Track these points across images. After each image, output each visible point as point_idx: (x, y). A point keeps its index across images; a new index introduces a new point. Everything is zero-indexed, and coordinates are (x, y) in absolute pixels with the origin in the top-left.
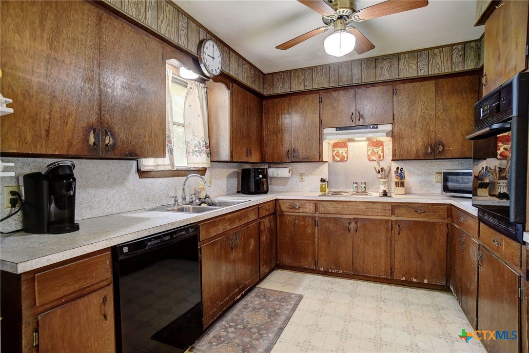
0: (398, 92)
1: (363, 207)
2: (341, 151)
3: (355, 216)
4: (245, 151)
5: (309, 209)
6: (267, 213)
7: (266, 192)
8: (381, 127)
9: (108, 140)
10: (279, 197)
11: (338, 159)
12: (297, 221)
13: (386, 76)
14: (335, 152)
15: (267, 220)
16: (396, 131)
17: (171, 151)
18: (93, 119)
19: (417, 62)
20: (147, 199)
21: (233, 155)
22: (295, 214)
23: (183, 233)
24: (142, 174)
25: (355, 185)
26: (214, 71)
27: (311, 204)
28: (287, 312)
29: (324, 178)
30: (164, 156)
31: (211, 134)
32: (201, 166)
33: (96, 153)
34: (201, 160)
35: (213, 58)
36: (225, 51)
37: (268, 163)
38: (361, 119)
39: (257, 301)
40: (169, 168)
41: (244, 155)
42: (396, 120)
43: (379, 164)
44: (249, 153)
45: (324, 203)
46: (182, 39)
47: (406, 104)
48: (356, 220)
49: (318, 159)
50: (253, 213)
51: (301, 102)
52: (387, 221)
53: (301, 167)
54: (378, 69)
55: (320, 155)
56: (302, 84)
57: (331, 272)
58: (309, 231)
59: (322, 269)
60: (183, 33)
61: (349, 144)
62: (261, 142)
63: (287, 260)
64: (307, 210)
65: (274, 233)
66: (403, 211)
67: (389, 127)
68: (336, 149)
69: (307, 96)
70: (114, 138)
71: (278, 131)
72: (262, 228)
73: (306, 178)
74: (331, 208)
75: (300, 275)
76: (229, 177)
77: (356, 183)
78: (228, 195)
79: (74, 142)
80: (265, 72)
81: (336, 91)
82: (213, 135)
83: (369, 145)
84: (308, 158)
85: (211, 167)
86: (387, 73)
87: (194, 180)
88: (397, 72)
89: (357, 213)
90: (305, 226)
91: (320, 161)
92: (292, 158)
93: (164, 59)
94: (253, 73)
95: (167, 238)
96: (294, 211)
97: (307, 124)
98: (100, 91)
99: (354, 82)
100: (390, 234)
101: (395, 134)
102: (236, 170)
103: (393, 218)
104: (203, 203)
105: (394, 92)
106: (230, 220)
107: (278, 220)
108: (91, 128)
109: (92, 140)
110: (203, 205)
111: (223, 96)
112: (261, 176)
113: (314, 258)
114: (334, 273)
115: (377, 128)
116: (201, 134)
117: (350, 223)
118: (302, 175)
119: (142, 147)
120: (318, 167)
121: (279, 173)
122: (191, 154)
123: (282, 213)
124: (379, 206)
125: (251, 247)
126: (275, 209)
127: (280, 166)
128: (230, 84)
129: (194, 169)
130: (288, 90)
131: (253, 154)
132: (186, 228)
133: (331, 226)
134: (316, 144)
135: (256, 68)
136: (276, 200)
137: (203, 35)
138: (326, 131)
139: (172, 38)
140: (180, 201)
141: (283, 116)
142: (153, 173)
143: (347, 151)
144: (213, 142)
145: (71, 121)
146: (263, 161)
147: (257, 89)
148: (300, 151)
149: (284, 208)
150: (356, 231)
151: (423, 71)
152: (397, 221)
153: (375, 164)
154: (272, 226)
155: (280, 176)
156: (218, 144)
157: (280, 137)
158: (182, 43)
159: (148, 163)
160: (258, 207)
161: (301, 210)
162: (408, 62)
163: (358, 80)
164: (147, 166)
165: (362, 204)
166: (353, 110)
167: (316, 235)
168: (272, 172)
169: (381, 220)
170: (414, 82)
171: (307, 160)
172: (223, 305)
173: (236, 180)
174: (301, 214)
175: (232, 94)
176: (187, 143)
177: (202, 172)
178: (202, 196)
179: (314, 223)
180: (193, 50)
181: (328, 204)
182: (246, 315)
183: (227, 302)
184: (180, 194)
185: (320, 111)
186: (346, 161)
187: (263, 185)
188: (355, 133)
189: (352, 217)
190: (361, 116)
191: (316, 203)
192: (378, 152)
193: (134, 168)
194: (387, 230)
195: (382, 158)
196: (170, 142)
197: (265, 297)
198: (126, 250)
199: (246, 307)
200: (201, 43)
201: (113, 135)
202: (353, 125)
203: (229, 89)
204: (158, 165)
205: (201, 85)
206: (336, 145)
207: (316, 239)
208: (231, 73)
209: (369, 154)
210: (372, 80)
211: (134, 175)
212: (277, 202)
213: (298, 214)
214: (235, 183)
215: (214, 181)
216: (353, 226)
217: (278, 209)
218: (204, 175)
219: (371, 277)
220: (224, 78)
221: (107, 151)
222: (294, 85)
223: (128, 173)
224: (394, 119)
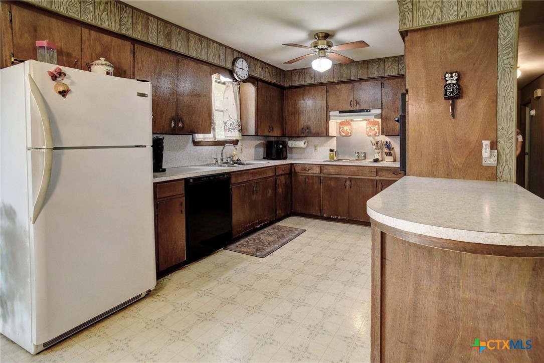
0: (385, 86)
1: (355, 169)
2: (346, 128)
3: (350, 176)
4: (268, 128)
5: (316, 171)
6: (283, 173)
7: (285, 158)
8: (373, 111)
9: (180, 125)
10: (294, 162)
11: (344, 134)
12: (307, 180)
13: (376, 75)
14: (341, 129)
15: (282, 178)
16: (384, 114)
17: (214, 129)
18: (174, 114)
19: (398, 65)
20: (198, 160)
21: (258, 131)
22: (306, 174)
23: (221, 177)
24: (196, 143)
25: (357, 154)
26: (243, 77)
27: (318, 167)
28: (291, 237)
29: (332, 148)
30: (210, 133)
31: (242, 116)
32: (234, 139)
33: (174, 131)
34: (235, 135)
35: (243, 69)
36: (252, 61)
37: (289, 137)
38: (357, 105)
39: (272, 231)
40: (213, 140)
41: (267, 131)
42: (384, 106)
43: (374, 138)
44: (271, 129)
45: (327, 167)
46: (222, 61)
47: (391, 94)
48: (351, 179)
49: (325, 134)
50: (271, 171)
51: (312, 92)
52: (372, 180)
53: (316, 140)
54: (370, 69)
55: (327, 131)
56: (313, 79)
57: (333, 218)
58: (316, 187)
59: (325, 216)
60: (222, 58)
61: (352, 123)
62: (282, 122)
63: (299, 209)
64: (315, 172)
65: (289, 187)
66: (384, 173)
67: (379, 111)
68: (342, 127)
69: (317, 87)
70: (183, 124)
71: (296, 113)
72: (278, 182)
73: (319, 149)
74: (332, 170)
75: (308, 220)
76: (257, 146)
77: (358, 153)
78: (256, 159)
79: (165, 127)
80: (285, 70)
81: (339, 84)
82: (244, 117)
83: (367, 124)
84: (318, 133)
85: (242, 139)
86: (376, 72)
87: (229, 148)
88: (384, 71)
89: (351, 174)
90: (313, 184)
91: (327, 134)
92: (306, 133)
93: (211, 75)
94: (274, 71)
95: (212, 178)
96: (305, 172)
97: (317, 108)
98: (177, 99)
99: (352, 78)
100: (375, 189)
101: (383, 116)
102: (263, 142)
103: (377, 178)
104: (235, 163)
105: (382, 86)
106: (252, 173)
107: (293, 178)
108: (173, 119)
109: (173, 125)
110: (235, 165)
111: (250, 90)
112: (281, 146)
113: (320, 206)
114: (335, 218)
115: (370, 111)
116: (235, 117)
117: (346, 182)
118: (316, 146)
119: (197, 128)
120: (328, 140)
121: (297, 144)
122: (227, 131)
123: (296, 173)
124: (367, 170)
125: (269, 195)
126: (291, 170)
127: (298, 139)
128: (256, 82)
129: (229, 141)
130: (303, 83)
131: (275, 129)
132: (223, 174)
133: (332, 184)
134: (323, 123)
135: (277, 68)
136: (292, 164)
137: (236, 55)
138: (331, 113)
139: (216, 62)
140: (219, 161)
141: (299, 102)
142: (202, 143)
143: (351, 128)
144: (244, 122)
145: (164, 116)
146: (284, 135)
147: (278, 83)
148: (312, 128)
149: (298, 169)
150: (351, 187)
151: (402, 71)
152: (380, 180)
153: (371, 138)
154: (288, 182)
155: (297, 147)
156: (247, 123)
157: (297, 118)
158: (222, 64)
159: (199, 137)
160: (275, 168)
161: (310, 171)
162: (392, 65)
163: (355, 76)
164: (199, 138)
165: (354, 168)
166: (351, 98)
167: (322, 190)
168: (291, 143)
169: (368, 179)
170: (396, 78)
171: (317, 135)
172: (246, 228)
173: (262, 149)
174: (310, 175)
175: (257, 90)
176: (225, 123)
177: (235, 143)
178: (235, 159)
179: (319, 181)
180: (229, 66)
181: (330, 167)
182: (262, 237)
183: (249, 227)
184: (219, 157)
185: (327, 99)
186: (350, 136)
187: (282, 153)
188: (353, 116)
189: (348, 177)
190: (357, 103)
191: (321, 166)
192: (374, 129)
193: (191, 139)
194: (373, 187)
195: (378, 134)
196: (214, 123)
197: (278, 229)
198: (191, 181)
199: (262, 233)
200: (235, 60)
201: (182, 122)
202: (352, 109)
203: (255, 86)
204: (205, 138)
205: (235, 83)
206: (341, 124)
207: (321, 193)
208: (256, 75)
209: (368, 129)
210: (365, 76)
211: (191, 144)
212: (293, 166)
213: (308, 174)
214: (261, 151)
215: (244, 149)
216: (348, 183)
217: (293, 170)
218: (237, 145)
219: (362, 222)
220: (251, 79)
221: (180, 130)
222: (307, 79)
223: (187, 142)
224: (382, 106)
